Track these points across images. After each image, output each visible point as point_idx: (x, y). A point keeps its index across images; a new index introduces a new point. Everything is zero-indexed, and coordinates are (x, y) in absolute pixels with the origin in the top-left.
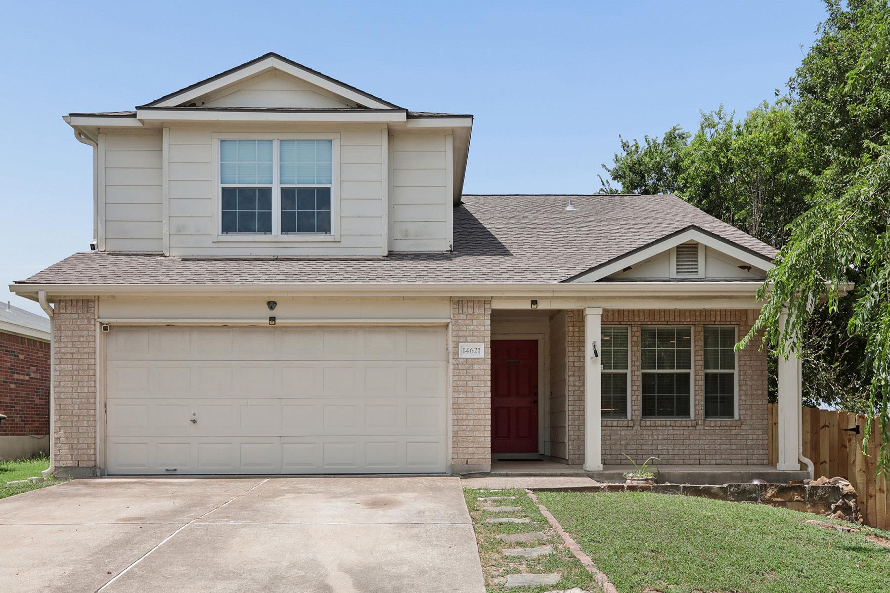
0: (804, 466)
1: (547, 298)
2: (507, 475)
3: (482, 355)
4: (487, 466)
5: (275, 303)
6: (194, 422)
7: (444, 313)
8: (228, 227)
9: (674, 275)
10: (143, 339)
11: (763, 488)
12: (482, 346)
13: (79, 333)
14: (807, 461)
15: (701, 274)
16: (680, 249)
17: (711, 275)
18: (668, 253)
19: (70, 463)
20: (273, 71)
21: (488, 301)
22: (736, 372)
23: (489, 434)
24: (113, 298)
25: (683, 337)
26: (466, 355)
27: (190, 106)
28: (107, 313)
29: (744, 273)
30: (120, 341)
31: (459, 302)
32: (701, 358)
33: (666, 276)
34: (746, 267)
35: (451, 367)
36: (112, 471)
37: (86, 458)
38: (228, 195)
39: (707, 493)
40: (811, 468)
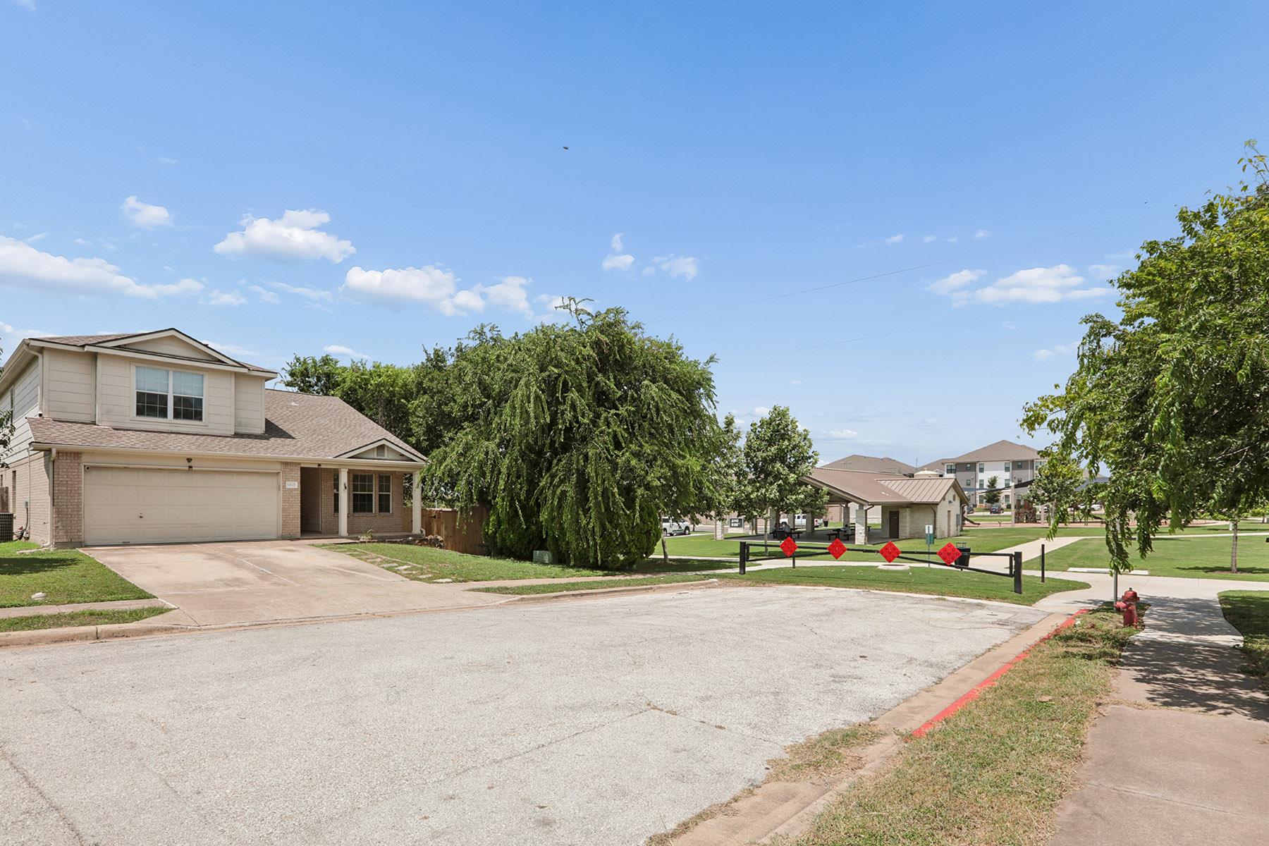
0: (422, 532)
1: (324, 464)
2: (308, 539)
3: (296, 487)
4: (299, 535)
5: (191, 459)
6: (141, 517)
7: (277, 468)
8: (140, 412)
9: (376, 457)
10: (109, 474)
11: (415, 540)
12: (297, 483)
13: (72, 470)
14: (423, 530)
15: (386, 458)
16: (378, 447)
17: (390, 458)
18: (374, 448)
19: (65, 540)
20: (173, 337)
21: (300, 464)
22: (391, 494)
23: (299, 521)
24: (93, 453)
25: (370, 478)
26: (289, 487)
27: (119, 347)
28: (85, 460)
29: (401, 458)
30: (94, 474)
31: (286, 464)
32: (377, 488)
33: (372, 457)
34: (403, 455)
35: (281, 492)
36: (88, 544)
37: (77, 537)
38: (140, 396)
39: (395, 542)
40: (424, 533)
